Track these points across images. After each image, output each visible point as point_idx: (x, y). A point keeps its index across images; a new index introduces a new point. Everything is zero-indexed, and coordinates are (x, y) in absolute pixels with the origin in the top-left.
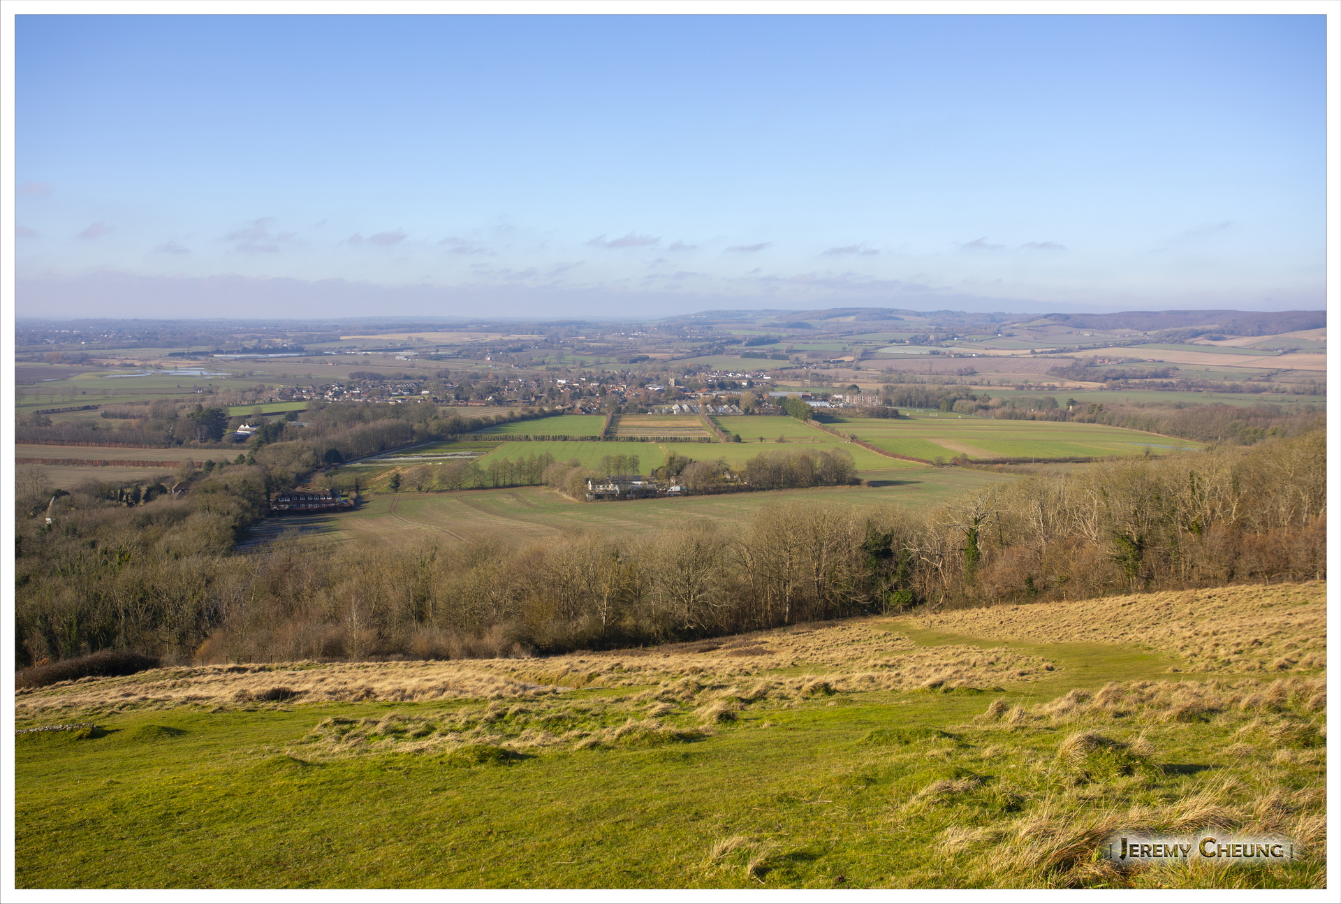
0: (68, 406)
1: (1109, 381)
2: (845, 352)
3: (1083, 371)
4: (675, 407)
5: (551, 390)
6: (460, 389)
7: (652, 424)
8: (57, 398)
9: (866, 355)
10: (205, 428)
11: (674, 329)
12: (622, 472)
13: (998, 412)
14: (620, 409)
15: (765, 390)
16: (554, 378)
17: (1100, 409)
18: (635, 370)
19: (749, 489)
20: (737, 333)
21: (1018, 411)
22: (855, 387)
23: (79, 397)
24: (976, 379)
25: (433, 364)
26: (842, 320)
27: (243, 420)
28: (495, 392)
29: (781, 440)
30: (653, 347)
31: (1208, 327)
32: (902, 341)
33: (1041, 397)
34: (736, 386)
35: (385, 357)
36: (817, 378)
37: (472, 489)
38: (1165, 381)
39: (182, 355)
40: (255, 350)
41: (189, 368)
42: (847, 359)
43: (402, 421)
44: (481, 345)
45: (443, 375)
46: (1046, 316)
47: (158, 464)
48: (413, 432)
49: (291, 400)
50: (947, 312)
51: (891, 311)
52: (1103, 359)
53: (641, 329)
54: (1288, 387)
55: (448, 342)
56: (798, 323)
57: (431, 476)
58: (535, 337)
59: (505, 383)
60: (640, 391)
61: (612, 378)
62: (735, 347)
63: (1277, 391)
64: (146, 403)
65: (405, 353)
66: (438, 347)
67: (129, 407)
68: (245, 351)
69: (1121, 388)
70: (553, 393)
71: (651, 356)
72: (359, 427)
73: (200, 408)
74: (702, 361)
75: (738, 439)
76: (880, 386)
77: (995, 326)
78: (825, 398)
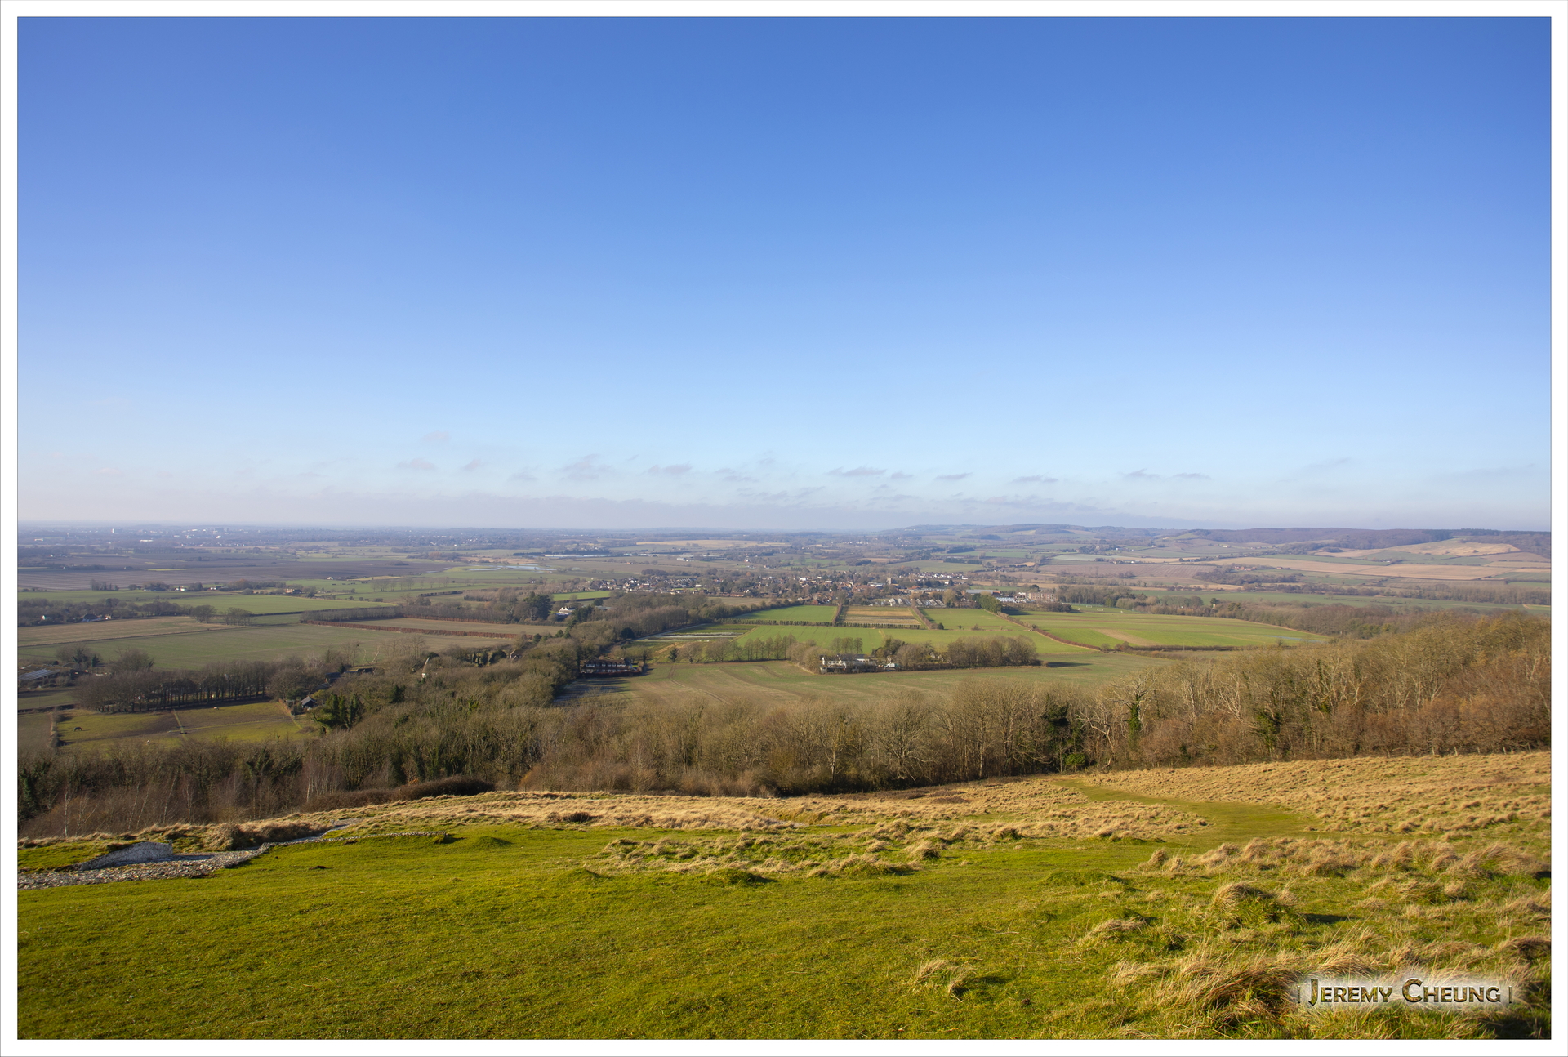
0: (442, 591)
1: (1246, 584)
2: (1027, 559)
3: (1224, 576)
4: (891, 600)
5: (795, 585)
6: (725, 583)
7: (873, 613)
8: (436, 585)
9: (1044, 561)
10: (536, 609)
11: (890, 540)
12: (849, 651)
13: (1154, 608)
14: (848, 601)
15: (963, 588)
16: (797, 576)
17: (1239, 607)
18: (860, 571)
19: (950, 667)
20: (941, 543)
21: (1170, 607)
22: (1036, 586)
23: (451, 585)
24: (1134, 581)
25: (705, 564)
26: (1024, 533)
27: (563, 604)
28: (751, 587)
29: (976, 628)
30: (874, 553)
31: (1327, 542)
32: (1073, 551)
33: (1189, 597)
34: (940, 585)
35: (669, 558)
36: (1005, 579)
37: (731, 661)
38: (1293, 585)
39: (522, 554)
40: (575, 552)
41: (527, 564)
42: (1029, 564)
43: (680, 607)
44: (742, 550)
45: (712, 573)
46: (1191, 532)
47: (501, 636)
48: (688, 616)
49: (598, 590)
50: (1109, 528)
51: (1064, 527)
52: (1240, 566)
53: (866, 538)
54: (1397, 591)
55: (716, 547)
56: (990, 536)
57: (700, 650)
59: (759, 579)
60: (864, 587)
61: (842, 577)
62: (939, 553)
63: (1388, 594)
64: (496, 590)
65: (684, 555)
66: (709, 551)
67: (484, 593)
68: (567, 552)
69: (1255, 591)
70: (796, 588)
71: (873, 560)
72: (647, 611)
73: (533, 594)
74: (913, 564)
75: (941, 627)
76: (1056, 586)
77: (1149, 539)
78: (1011, 595)
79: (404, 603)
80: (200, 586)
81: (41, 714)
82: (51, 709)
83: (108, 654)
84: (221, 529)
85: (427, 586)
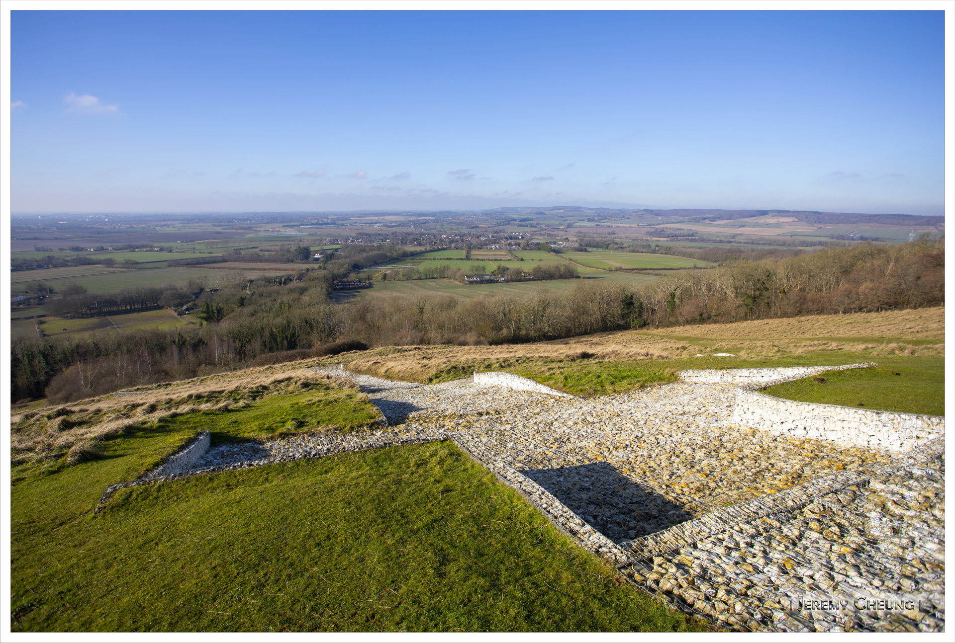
0: (246, 247)
1: (670, 238)
2: (560, 225)
3: (660, 233)
4: (493, 246)
6: (403, 239)
7: (485, 253)
8: (241, 244)
9: (569, 226)
10: (302, 255)
11: (488, 214)
12: (479, 272)
13: (628, 249)
14: (470, 248)
15: (529, 240)
16: (441, 235)
17: (669, 249)
18: (473, 231)
19: (534, 280)
20: (514, 217)
21: (635, 249)
22: (567, 239)
23: (249, 243)
24: (616, 236)
25: (390, 229)
26: (558, 211)
27: (316, 252)
28: (417, 240)
29: (541, 260)
30: (480, 222)
31: (709, 216)
32: (584, 220)
33: (644, 244)
34: (516, 238)
35: (370, 226)
36: (550, 235)
38: (693, 238)
39: (288, 226)
40: (317, 224)
41: (291, 231)
42: (562, 227)
43: (382, 252)
44: (409, 221)
45: (394, 234)
46: (643, 210)
47: (285, 270)
48: (387, 257)
49: (334, 244)
50: (601, 208)
51: (579, 208)
52: (667, 228)
53: (475, 214)
54: (742, 241)
55: (395, 220)
56: (540, 213)
57: (398, 274)
58: (431, 218)
59: (421, 237)
60: (478, 240)
61: (465, 235)
62: (514, 222)
63: (738, 242)
64: (277, 246)
65: (378, 225)
66: (391, 222)
67: (269, 247)
68: (313, 224)
69: (676, 241)
70: (441, 240)
71: (480, 226)
72: (364, 255)
73: (300, 247)
74: (501, 228)
75: (522, 260)
76: (577, 239)
77: (622, 214)
78: (555, 243)
79: (225, 254)
80: (102, 248)
81: (27, 321)
82: (33, 317)
83: (58, 286)
84: (107, 215)
85: (237, 244)
